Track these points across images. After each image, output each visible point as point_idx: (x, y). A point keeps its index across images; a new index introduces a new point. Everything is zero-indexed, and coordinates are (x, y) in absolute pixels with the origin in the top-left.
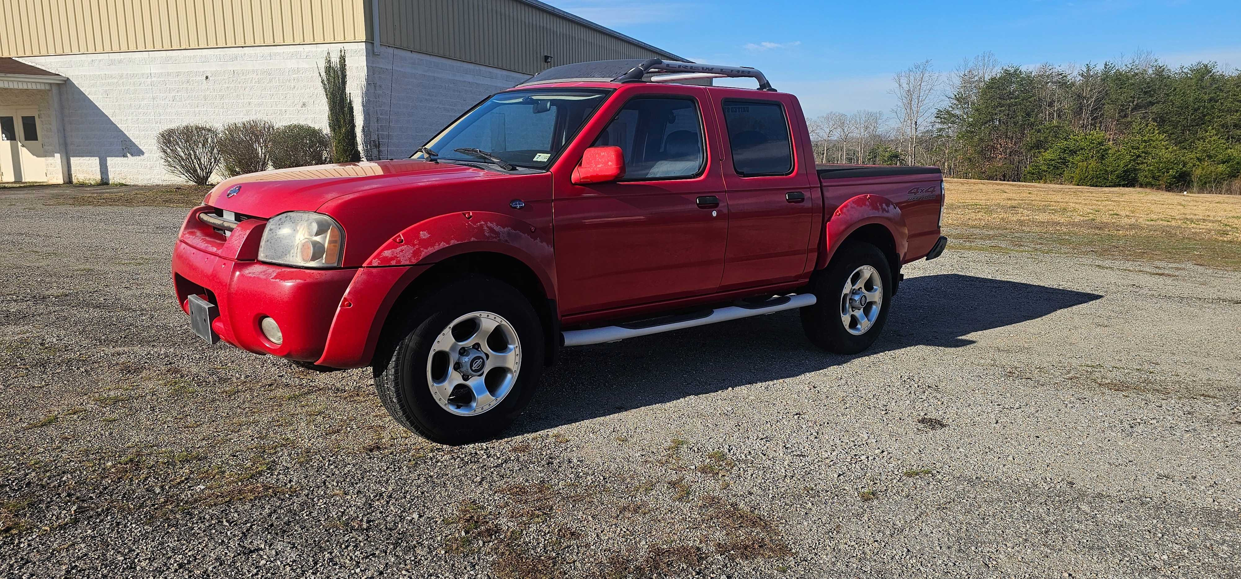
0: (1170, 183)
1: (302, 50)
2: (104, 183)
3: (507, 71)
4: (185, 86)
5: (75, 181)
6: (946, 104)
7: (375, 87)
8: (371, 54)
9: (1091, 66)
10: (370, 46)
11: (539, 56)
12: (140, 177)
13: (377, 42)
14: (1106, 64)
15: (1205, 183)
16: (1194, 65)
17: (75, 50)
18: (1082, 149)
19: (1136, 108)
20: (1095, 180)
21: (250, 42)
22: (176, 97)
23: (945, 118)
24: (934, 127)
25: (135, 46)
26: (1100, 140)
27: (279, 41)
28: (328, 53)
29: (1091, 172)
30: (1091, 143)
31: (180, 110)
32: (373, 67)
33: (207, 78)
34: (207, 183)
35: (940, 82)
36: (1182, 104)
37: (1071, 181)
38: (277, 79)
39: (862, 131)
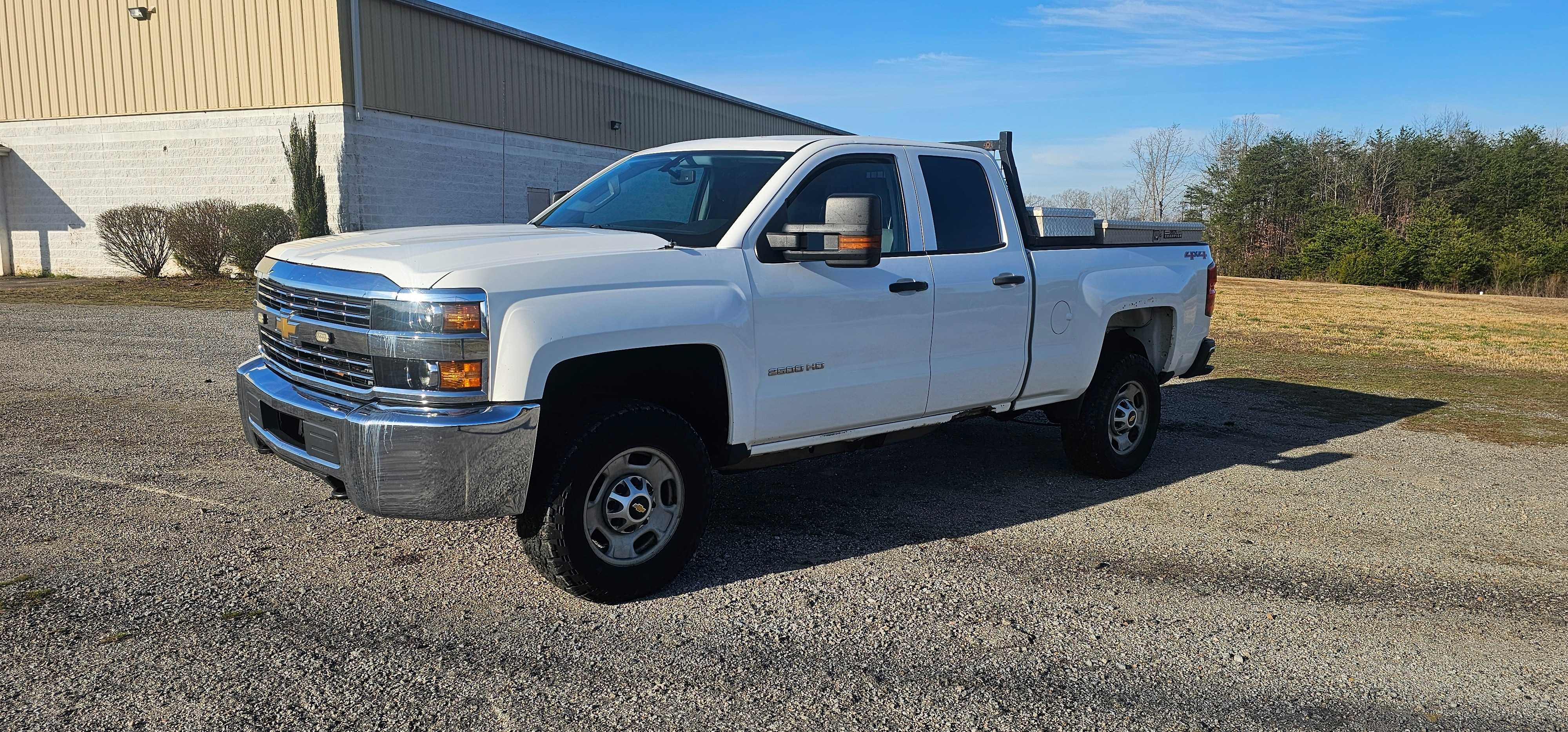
0: (1463, 280)
1: (273, 115)
2: (46, 274)
3: (553, 140)
4: (140, 158)
5: (17, 272)
6: (1200, 179)
7: (357, 159)
8: (350, 120)
9: (1384, 132)
10: (350, 110)
11: (602, 121)
12: (90, 268)
13: (359, 104)
14: (1403, 130)
15: (1511, 281)
16: (1517, 130)
17: (20, 116)
18: (1351, 237)
19: (1441, 184)
20: (1366, 276)
21: (213, 106)
22: (131, 171)
23: (1196, 197)
24: (1185, 208)
25: (86, 111)
26: (1373, 226)
27: (246, 104)
28: (295, 118)
29: (1360, 267)
30: (1362, 229)
31: (134, 187)
32: (355, 135)
33: (165, 148)
34: (160, 275)
35: (1191, 152)
36: (1498, 179)
37: (1336, 276)
38: (244, 150)
39: (1109, 213)
